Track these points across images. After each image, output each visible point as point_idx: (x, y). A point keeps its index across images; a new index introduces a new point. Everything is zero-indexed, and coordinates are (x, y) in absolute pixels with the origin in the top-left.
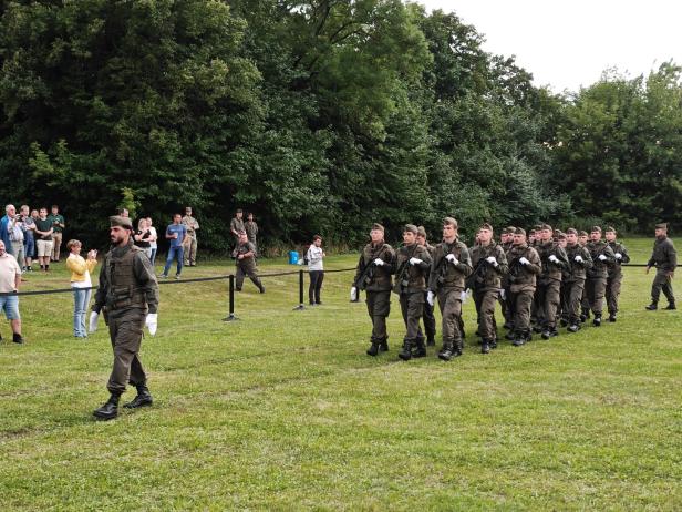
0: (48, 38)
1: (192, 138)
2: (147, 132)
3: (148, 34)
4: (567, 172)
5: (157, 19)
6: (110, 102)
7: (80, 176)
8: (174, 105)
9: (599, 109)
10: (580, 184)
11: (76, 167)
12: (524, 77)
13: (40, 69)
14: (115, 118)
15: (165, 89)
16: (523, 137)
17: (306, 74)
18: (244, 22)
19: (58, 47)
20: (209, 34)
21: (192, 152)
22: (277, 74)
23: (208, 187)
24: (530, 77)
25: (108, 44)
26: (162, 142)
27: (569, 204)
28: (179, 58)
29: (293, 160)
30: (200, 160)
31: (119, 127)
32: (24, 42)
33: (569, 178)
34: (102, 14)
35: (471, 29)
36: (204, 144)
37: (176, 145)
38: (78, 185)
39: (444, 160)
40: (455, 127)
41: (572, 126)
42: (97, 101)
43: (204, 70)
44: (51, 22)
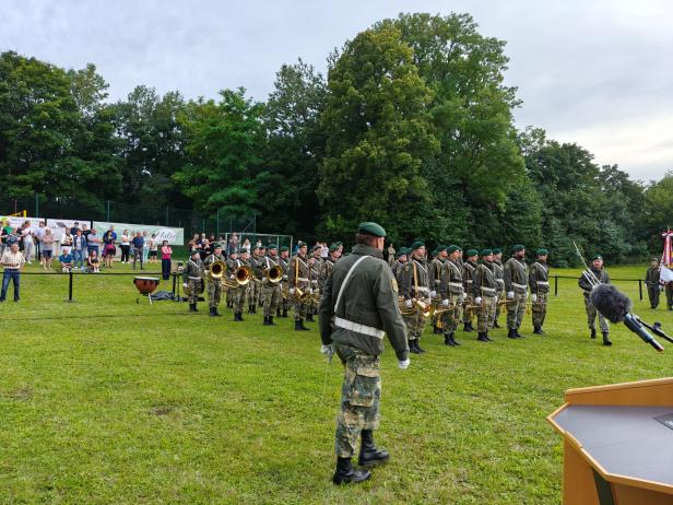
0: (336, 172)
1: (396, 213)
2: (372, 210)
3: (374, 169)
4: (647, 229)
5: (378, 162)
6: (358, 198)
7: (346, 229)
8: (383, 199)
9: (666, 194)
10: (654, 236)
11: (345, 225)
12: (623, 176)
13: (334, 185)
14: (360, 206)
15: (382, 191)
16: (617, 209)
17: (460, 182)
18: (420, 161)
19: (340, 175)
20: (405, 167)
21: (395, 220)
22: (444, 182)
23: (402, 234)
24: (627, 175)
25: (360, 173)
26: (378, 215)
27: (646, 247)
28: (388, 179)
29: (445, 222)
30: (399, 223)
31: (361, 210)
32: (328, 175)
33: (647, 232)
34: (356, 162)
35: (586, 152)
36: (400, 216)
37: (386, 217)
38: (347, 233)
39: (555, 222)
40: (567, 204)
41: (651, 204)
42: (354, 199)
43: (398, 184)
44: (338, 166)
